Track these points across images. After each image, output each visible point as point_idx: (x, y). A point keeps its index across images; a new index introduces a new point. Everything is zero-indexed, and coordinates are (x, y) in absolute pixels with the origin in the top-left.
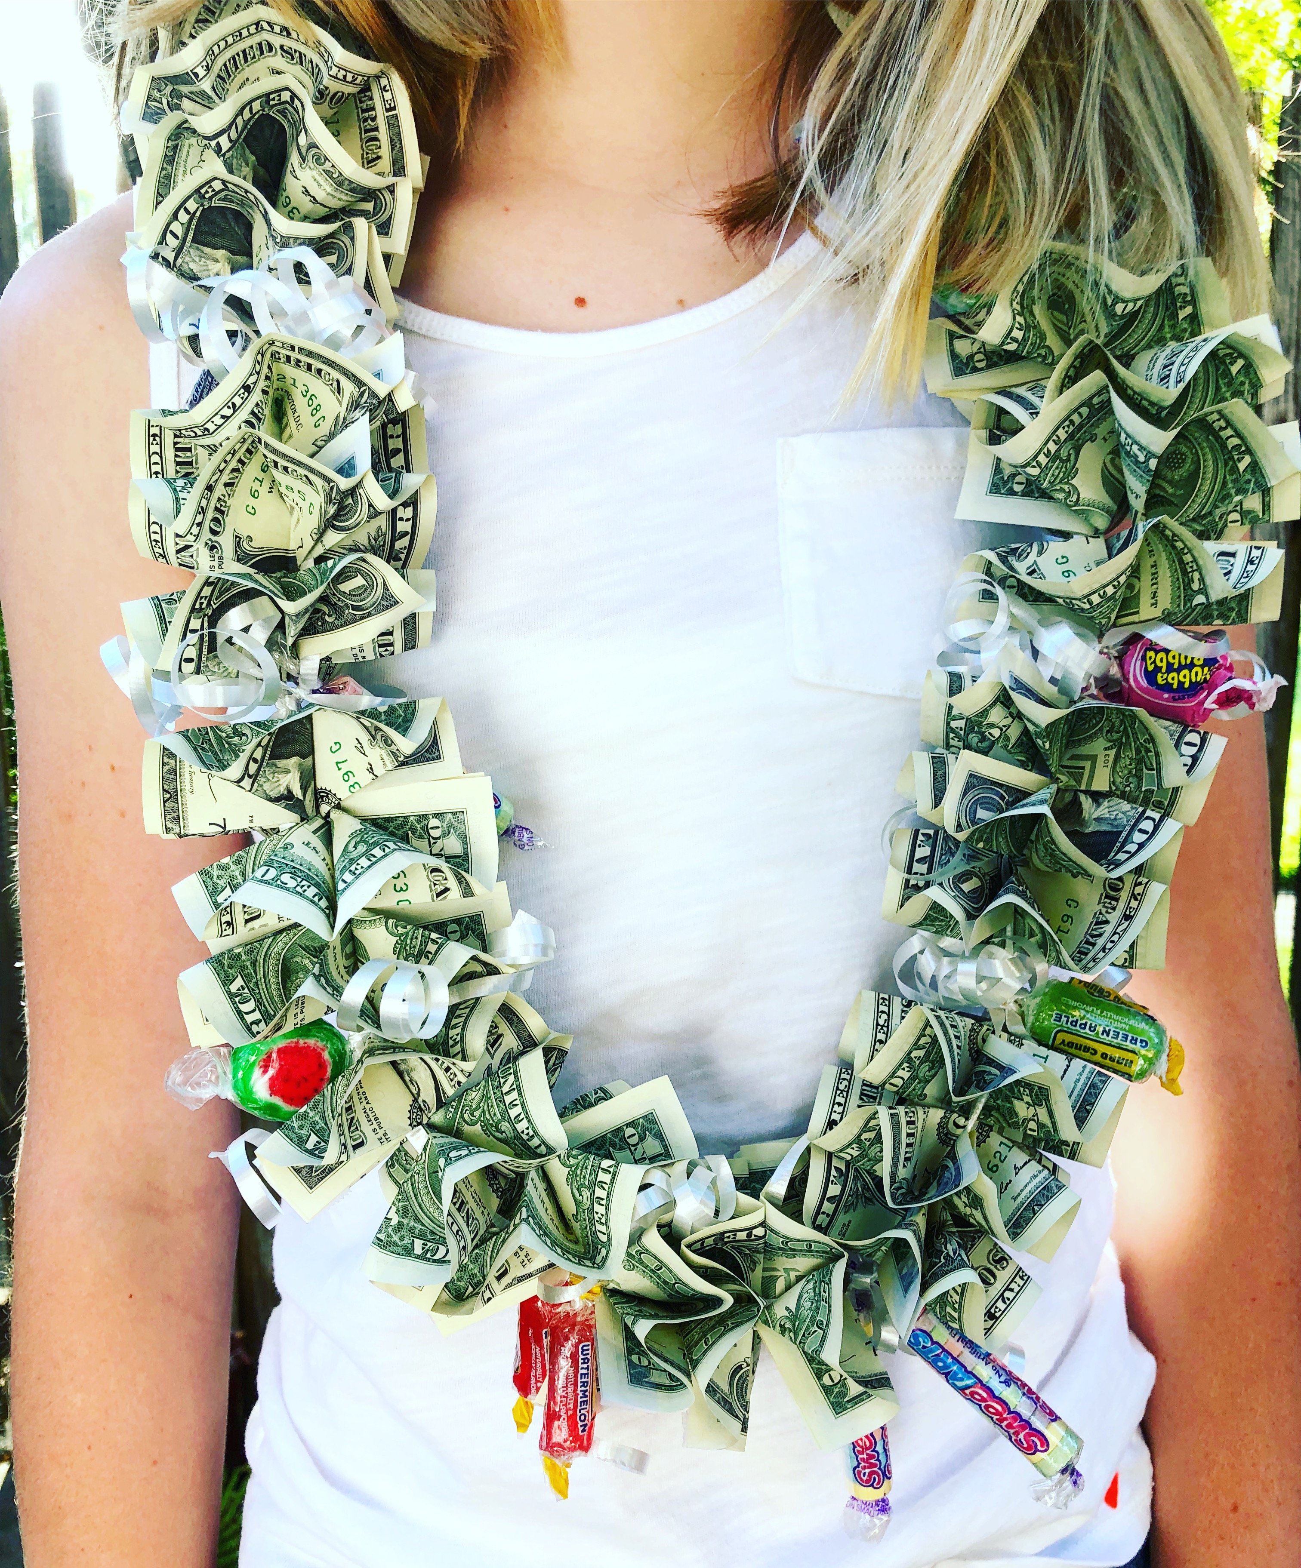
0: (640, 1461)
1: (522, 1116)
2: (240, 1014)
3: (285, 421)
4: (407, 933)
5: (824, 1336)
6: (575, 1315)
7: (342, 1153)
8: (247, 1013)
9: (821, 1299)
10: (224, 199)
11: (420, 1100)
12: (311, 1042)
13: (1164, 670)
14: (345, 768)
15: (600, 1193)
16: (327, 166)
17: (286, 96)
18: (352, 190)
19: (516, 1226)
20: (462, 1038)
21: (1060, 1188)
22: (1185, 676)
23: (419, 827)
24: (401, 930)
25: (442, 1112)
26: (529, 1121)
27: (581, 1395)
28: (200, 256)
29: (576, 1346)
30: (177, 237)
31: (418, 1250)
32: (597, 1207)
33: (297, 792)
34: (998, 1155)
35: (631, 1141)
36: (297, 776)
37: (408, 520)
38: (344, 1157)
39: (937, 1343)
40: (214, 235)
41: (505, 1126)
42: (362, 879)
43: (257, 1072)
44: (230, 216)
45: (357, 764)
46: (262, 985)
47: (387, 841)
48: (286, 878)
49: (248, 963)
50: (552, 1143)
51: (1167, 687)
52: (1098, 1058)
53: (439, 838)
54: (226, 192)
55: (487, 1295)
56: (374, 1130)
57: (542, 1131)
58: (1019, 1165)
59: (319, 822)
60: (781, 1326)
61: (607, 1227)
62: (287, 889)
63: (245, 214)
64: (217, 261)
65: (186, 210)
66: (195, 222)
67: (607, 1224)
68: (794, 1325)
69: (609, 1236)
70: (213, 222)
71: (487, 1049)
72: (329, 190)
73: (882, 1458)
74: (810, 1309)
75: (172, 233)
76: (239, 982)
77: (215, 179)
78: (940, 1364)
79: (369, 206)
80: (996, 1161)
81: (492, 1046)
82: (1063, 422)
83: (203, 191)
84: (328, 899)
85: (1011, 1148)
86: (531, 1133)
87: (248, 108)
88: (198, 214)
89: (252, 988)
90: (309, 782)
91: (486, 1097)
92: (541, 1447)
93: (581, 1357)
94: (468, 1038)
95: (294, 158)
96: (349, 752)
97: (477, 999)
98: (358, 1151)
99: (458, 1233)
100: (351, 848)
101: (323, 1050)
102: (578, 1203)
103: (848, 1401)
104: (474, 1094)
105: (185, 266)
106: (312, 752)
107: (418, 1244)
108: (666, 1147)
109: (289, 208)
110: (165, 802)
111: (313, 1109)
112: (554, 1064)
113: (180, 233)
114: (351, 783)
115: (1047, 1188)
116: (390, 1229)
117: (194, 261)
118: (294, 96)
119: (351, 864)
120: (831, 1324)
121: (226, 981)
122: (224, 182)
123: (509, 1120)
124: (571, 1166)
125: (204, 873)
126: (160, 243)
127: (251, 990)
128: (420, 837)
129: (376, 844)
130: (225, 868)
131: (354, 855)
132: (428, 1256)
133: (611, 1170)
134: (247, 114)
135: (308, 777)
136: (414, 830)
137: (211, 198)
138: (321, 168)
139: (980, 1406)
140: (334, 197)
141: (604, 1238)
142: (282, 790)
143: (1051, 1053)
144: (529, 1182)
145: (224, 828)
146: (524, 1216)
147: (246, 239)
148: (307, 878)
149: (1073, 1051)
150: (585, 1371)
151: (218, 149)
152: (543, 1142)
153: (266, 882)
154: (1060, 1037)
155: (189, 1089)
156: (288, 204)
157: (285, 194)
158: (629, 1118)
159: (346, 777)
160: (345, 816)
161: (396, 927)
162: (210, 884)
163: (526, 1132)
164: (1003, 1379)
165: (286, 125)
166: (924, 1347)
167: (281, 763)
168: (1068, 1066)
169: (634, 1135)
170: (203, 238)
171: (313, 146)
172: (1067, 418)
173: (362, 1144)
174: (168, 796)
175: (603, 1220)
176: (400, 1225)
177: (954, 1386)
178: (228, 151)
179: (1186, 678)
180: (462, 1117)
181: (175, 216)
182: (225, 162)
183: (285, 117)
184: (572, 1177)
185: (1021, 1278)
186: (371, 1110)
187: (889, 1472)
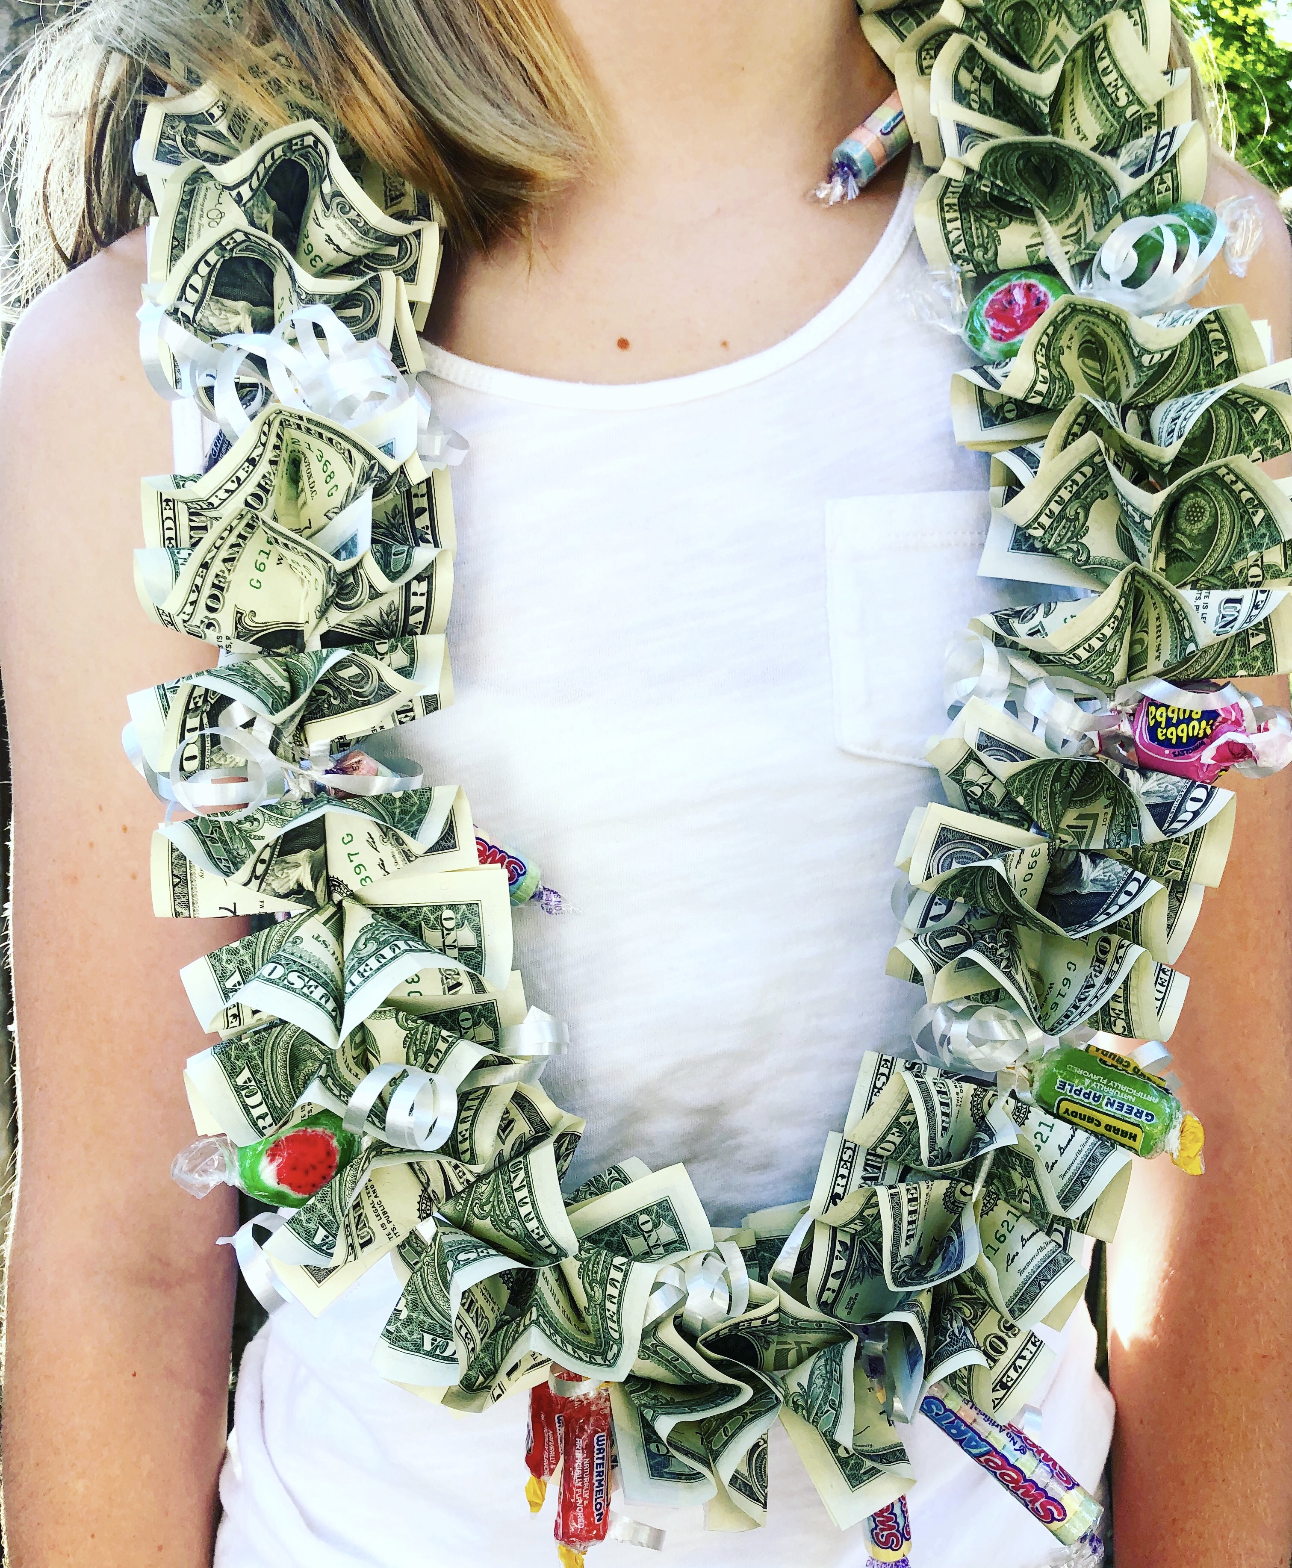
0: (657, 1539)
1: (532, 1215)
2: (246, 1108)
3: (301, 484)
4: (417, 1028)
5: (837, 1417)
6: (589, 1404)
7: (349, 1254)
8: (253, 1107)
9: (833, 1378)
10: (247, 249)
11: (429, 1190)
12: (319, 1130)
13: (1163, 725)
14: (357, 860)
15: (611, 1290)
16: (352, 215)
17: (309, 140)
18: (376, 239)
19: (526, 1327)
20: (471, 1134)
21: (1068, 1261)
22: (1182, 731)
23: (432, 917)
24: (411, 1024)
25: (451, 1203)
26: (539, 1221)
27: (596, 1484)
28: (220, 309)
29: (591, 1438)
30: (196, 291)
31: (428, 1346)
32: (608, 1305)
33: (308, 885)
34: (1005, 1224)
35: (645, 1228)
36: (308, 868)
37: (422, 595)
38: (351, 1258)
39: (950, 1411)
40: (234, 286)
41: (515, 1223)
42: (370, 982)
43: (265, 1160)
44: (250, 265)
45: (369, 858)
46: (269, 1077)
47: (397, 939)
48: (293, 977)
49: (255, 1054)
50: (562, 1245)
51: (1167, 743)
52: (1101, 1130)
53: (452, 929)
54: (248, 243)
55: (497, 1392)
56: (383, 1225)
57: (552, 1232)
58: (1026, 1237)
59: (331, 910)
60: (793, 1402)
61: (619, 1325)
62: (294, 990)
63: (267, 263)
64: (238, 313)
65: (207, 263)
66: (215, 273)
67: (618, 1322)
68: (806, 1403)
69: (620, 1334)
70: (234, 273)
71: (498, 1134)
72: (354, 239)
73: (900, 1520)
74: (822, 1387)
75: (192, 286)
76: (246, 1074)
77: (237, 230)
78: (954, 1431)
79: (394, 251)
80: (1003, 1231)
81: (504, 1131)
82: (1064, 483)
83: (224, 243)
84: (335, 1000)
85: (1018, 1218)
86: (542, 1233)
87: (269, 156)
88: (218, 266)
89: (259, 1080)
90: (320, 872)
91: (496, 1191)
92: (556, 1534)
93: (597, 1447)
94: (477, 1135)
95: (317, 206)
96: (360, 844)
97: (488, 1089)
98: (365, 1249)
99: (468, 1337)
100: (361, 945)
101: (332, 1138)
102: (590, 1298)
103: (864, 1473)
104: (484, 1187)
105: (205, 320)
106: (324, 841)
107: (428, 1338)
108: (680, 1234)
109: (312, 255)
110: (174, 886)
111: (321, 1201)
112: (567, 1149)
113: (199, 286)
114: (363, 876)
115: (1054, 1261)
116: (399, 1324)
117: (214, 314)
118: (317, 141)
119: (360, 964)
120: (843, 1406)
121: (233, 1073)
122: (246, 234)
123: (519, 1218)
124: (582, 1260)
125: (213, 956)
126: (180, 299)
127: (258, 1082)
128: (433, 928)
129: (386, 943)
130: (235, 952)
131: (364, 953)
132: (438, 1352)
133: (623, 1268)
134: (268, 161)
135: (320, 867)
136: (427, 921)
137: (232, 250)
138: (345, 217)
139: (995, 1473)
140: (358, 245)
141: (616, 1335)
142: (292, 885)
143: (1057, 1122)
144: (541, 1278)
145: (234, 913)
146: (534, 1317)
147: (267, 288)
148: (315, 977)
149: (1076, 1120)
150: (600, 1461)
151: (239, 199)
152: (554, 1243)
153: (272, 981)
154: (1064, 1105)
155: (197, 1176)
156: (310, 252)
157: (307, 241)
158: (642, 1205)
159: (358, 870)
160: (358, 907)
161: (407, 1020)
162: (219, 968)
163: (536, 1231)
164: (1017, 1446)
165: (308, 168)
166: (937, 1414)
167: (290, 858)
168: (1072, 1136)
169: (648, 1222)
170: (223, 290)
171: (337, 194)
172: (1069, 478)
173: (370, 1241)
174: (178, 880)
175: (615, 1318)
176: (409, 1319)
177: (970, 1453)
178: (249, 200)
179: (1183, 732)
180: (472, 1210)
181: (195, 269)
182: (246, 212)
183: (308, 160)
184: (583, 1271)
185: (1034, 1344)
186: (380, 1203)
187: (909, 1533)
